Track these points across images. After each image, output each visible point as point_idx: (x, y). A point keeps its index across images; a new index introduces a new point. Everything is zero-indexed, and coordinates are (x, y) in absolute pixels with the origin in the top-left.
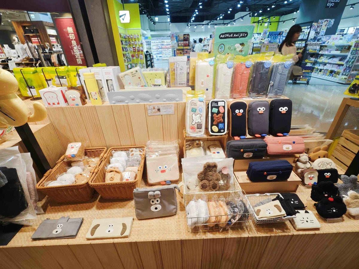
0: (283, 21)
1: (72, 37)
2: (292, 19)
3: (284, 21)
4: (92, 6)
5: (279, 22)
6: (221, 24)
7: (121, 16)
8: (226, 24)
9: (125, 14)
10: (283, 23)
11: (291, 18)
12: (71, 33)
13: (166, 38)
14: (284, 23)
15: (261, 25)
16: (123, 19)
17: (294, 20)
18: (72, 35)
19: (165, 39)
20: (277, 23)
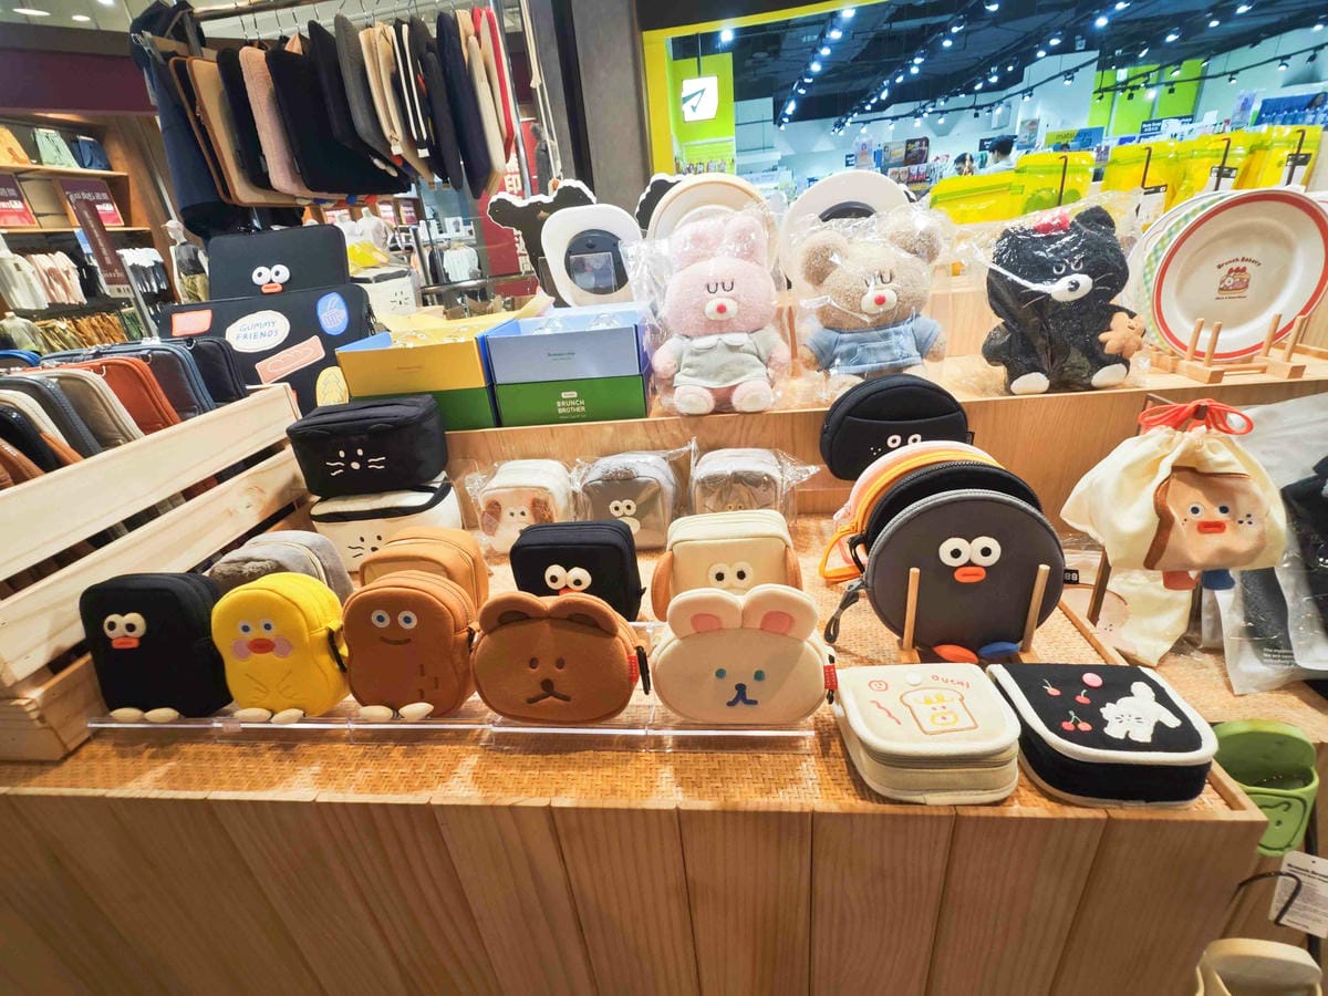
0: (1225, 74)
1: (511, 186)
2: (1275, 59)
3: (1236, 72)
4: (603, 74)
5: (1203, 78)
6: (963, 109)
7: (685, 100)
8: (986, 106)
9: (702, 91)
10: (1230, 80)
11: (1272, 57)
12: (511, 174)
13: (759, 175)
14: (1233, 82)
15: (1131, 96)
16: (694, 108)
17: (1285, 61)
18: (514, 177)
19: (757, 179)
20: (1197, 82)
